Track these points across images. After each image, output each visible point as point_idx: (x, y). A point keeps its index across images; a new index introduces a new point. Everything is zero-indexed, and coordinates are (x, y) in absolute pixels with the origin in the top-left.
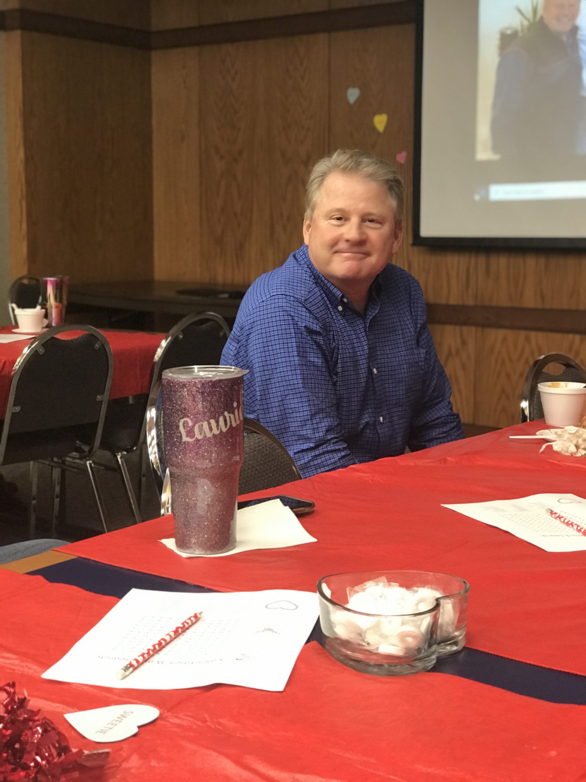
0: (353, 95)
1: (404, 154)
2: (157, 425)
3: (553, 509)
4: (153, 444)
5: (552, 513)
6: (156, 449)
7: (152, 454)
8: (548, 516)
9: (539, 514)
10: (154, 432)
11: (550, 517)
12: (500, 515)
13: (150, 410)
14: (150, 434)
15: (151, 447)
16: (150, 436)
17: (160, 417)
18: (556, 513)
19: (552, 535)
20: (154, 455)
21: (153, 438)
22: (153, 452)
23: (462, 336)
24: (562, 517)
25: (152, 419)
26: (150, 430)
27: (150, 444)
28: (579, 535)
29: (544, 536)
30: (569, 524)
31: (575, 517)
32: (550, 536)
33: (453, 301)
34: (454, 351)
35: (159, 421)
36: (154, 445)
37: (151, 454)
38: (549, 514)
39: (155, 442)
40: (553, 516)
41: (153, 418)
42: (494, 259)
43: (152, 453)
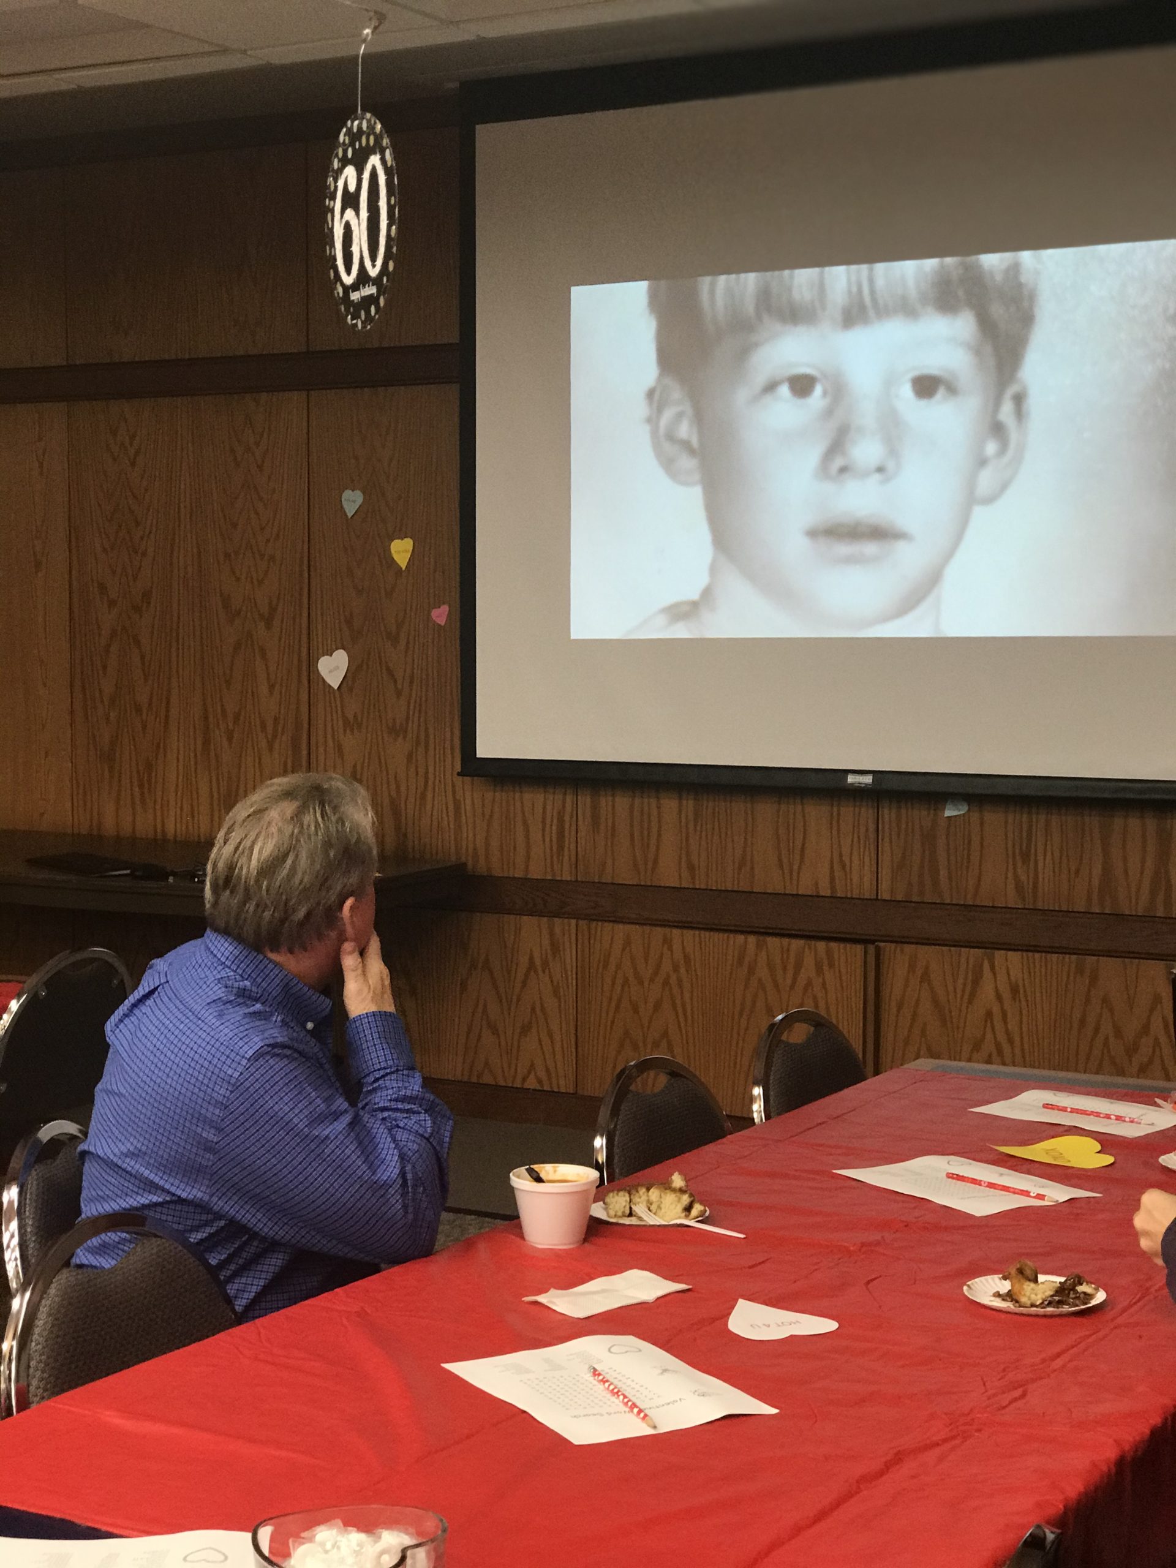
0: (352, 501)
1: (445, 608)
2: (20, 1213)
3: (596, 1367)
4: (12, 1245)
5: (595, 1373)
6: (17, 1253)
7: (11, 1262)
8: (589, 1377)
9: (577, 1375)
10: (14, 1225)
11: (591, 1379)
12: (521, 1381)
13: (9, 1189)
14: (7, 1229)
15: (9, 1250)
16: (8, 1232)
17: (25, 1204)
18: (599, 1375)
19: (587, 1415)
20: (14, 1263)
21: (12, 1236)
22: (13, 1258)
23: (552, 934)
24: (607, 1381)
25: (11, 1203)
26: (9, 1221)
27: (8, 1246)
28: (625, 1412)
29: (575, 1417)
30: (616, 1393)
31: (627, 1379)
32: (584, 1416)
33: (536, 872)
34: (538, 962)
35: (23, 1211)
36: (15, 1246)
37: (9, 1262)
38: (591, 1374)
39: (15, 1241)
40: (596, 1377)
41: (13, 1201)
42: (605, 801)
43: (10, 1259)
